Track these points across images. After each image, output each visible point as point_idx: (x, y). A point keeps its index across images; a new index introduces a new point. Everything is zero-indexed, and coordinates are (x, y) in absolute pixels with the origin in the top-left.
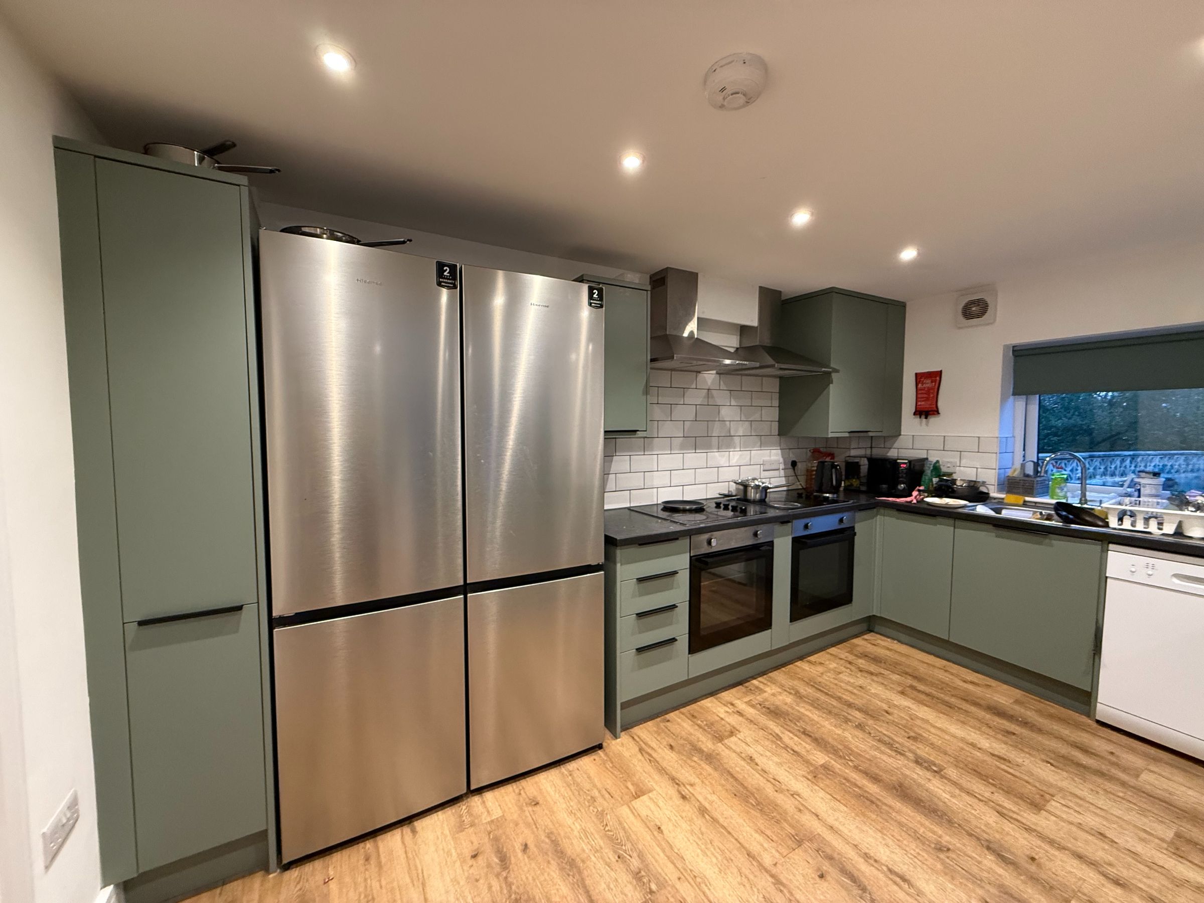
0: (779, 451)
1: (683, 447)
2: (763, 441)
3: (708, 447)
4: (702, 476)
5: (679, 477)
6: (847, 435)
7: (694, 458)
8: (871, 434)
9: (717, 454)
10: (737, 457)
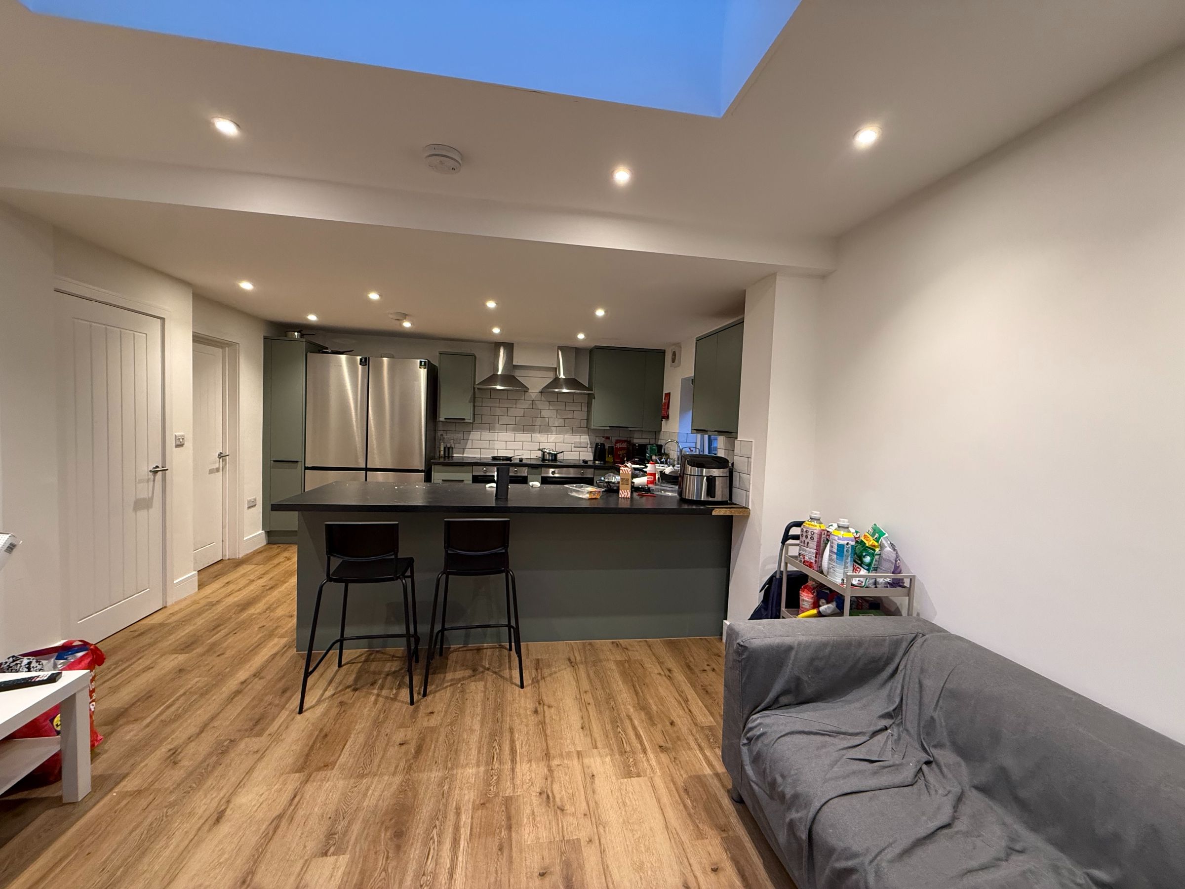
0: (588, 437)
1: (515, 430)
2: (574, 430)
3: (532, 431)
4: (527, 446)
5: (511, 445)
6: (609, 428)
7: (521, 436)
8: (630, 429)
9: (539, 435)
10: (553, 438)
